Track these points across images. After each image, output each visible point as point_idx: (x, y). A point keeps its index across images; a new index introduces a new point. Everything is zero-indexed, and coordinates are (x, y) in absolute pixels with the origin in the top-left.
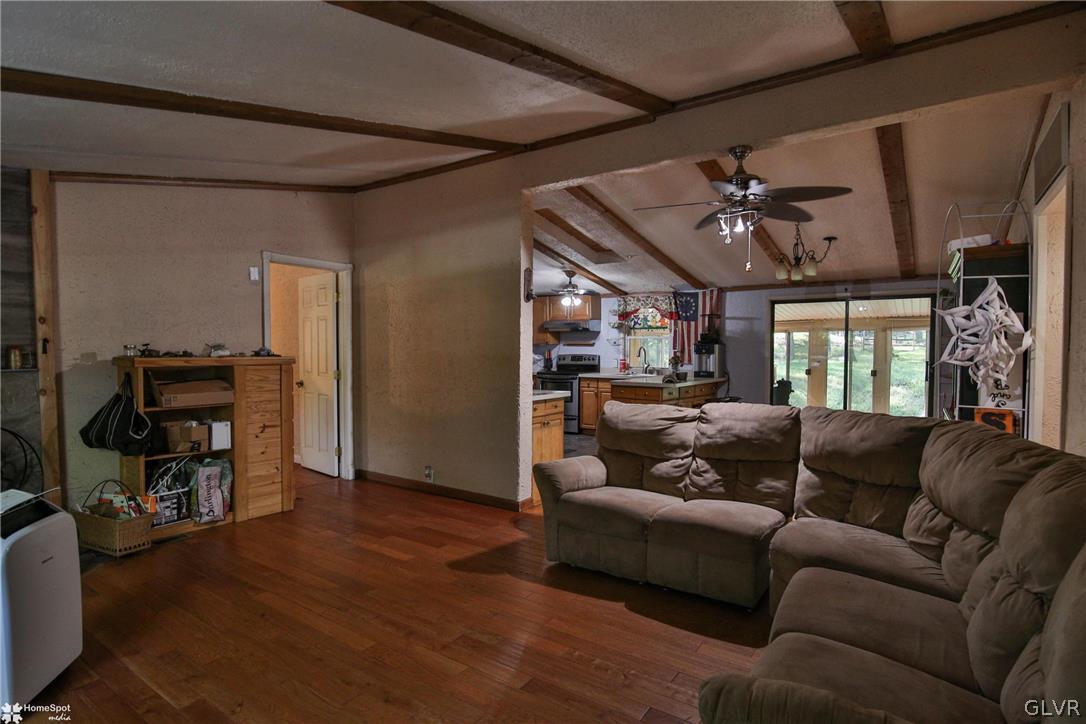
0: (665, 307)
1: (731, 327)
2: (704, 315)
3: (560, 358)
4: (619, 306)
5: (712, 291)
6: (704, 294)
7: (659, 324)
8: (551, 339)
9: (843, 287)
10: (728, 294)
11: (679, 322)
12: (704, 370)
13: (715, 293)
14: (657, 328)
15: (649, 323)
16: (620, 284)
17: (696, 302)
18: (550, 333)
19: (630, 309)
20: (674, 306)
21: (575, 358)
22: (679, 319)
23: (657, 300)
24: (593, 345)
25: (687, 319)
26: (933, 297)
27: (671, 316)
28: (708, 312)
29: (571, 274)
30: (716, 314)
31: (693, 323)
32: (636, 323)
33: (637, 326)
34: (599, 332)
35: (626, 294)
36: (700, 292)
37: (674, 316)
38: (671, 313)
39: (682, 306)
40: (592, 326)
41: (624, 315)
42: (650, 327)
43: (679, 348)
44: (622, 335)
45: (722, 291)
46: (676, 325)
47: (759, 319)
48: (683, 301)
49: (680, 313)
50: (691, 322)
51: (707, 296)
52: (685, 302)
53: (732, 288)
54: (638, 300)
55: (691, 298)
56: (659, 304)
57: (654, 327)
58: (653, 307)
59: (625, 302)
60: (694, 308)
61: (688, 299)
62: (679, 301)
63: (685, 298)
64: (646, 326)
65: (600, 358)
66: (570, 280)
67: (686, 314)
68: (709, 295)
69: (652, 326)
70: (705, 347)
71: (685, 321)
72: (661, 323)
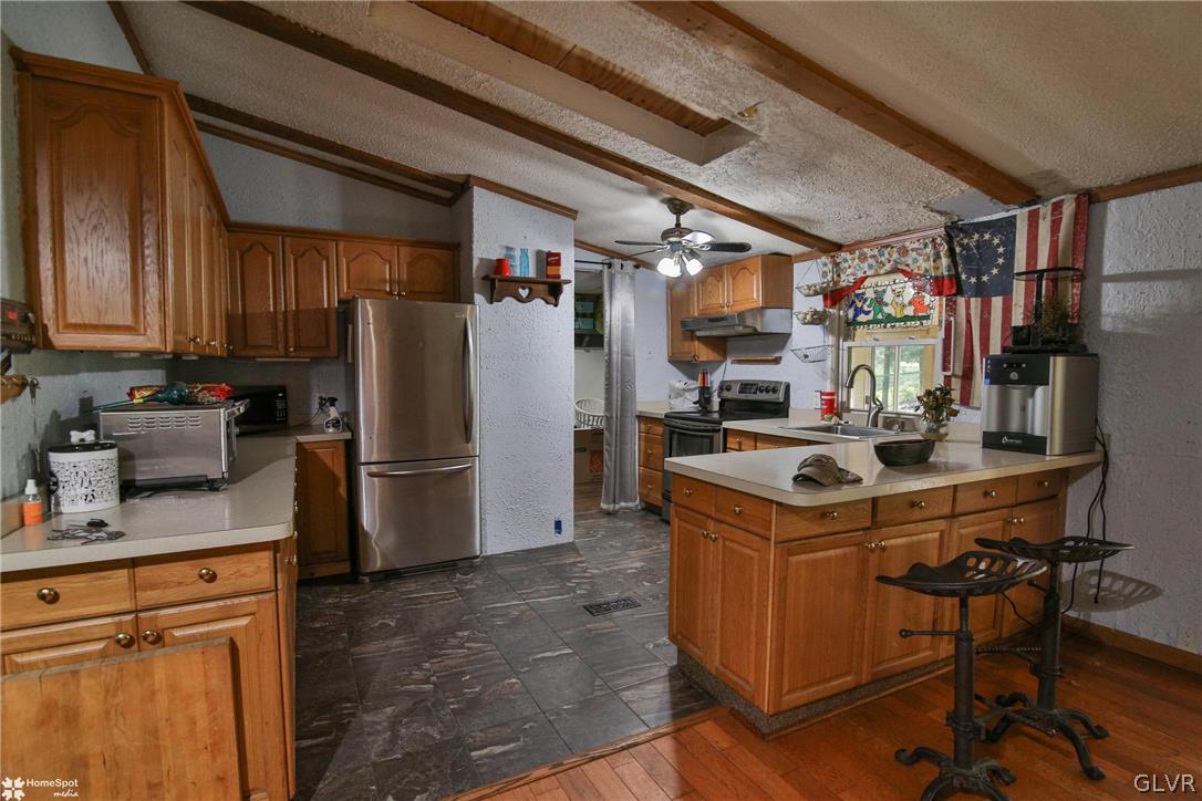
0: (924, 265)
2: (1030, 275)
3: (725, 386)
4: (825, 274)
5: (1057, 207)
6: (1033, 219)
7: (909, 311)
8: (704, 353)
10: (1113, 204)
11: (961, 301)
12: (1014, 426)
13: (1068, 210)
14: (906, 319)
15: (887, 310)
16: (808, 220)
17: (1010, 243)
19: (846, 280)
20: (945, 261)
21: (746, 386)
22: (960, 292)
23: (904, 251)
24: (777, 361)
25: (983, 292)
27: (938, 286)
28: (1042, 263)
29: (678, 208)
30: (1072, 268)
31: (997, 302)
32: (858, 311)
33: (862, 318)
34: (790, 334)
35: (839, 247)
36: (1021, 214)
37: (950, 287)
38: (940, 279)
39: (968, 259)
40: (773, 321)
41: (834, 295)
42: (890, 319)
43: (957, 367)
44: (831, 340)
45: (1090, 200)
46: (951, 307)
48: (972, 244)
49: (964, 277)
50: (993, 299)
51: (1041, 221)
52: (978, 247)
53: (1124, 185)
54: (863, 258)
55: (993, 235)
56: (910, 262)
57: (898, 316)
58: (895, 270)
59: (837, 265)
60: (1001, 261)
61: (987, 236)
62: (961, 245)
63: (976, 236)
64: (880, 317)
65: (788, 387)
66: (678, 219)
67: (979, 279)
68: (1049, 218)
69: (894, 315)
70: (1024, 365)
71: (976, 296)
72: (913, 308)
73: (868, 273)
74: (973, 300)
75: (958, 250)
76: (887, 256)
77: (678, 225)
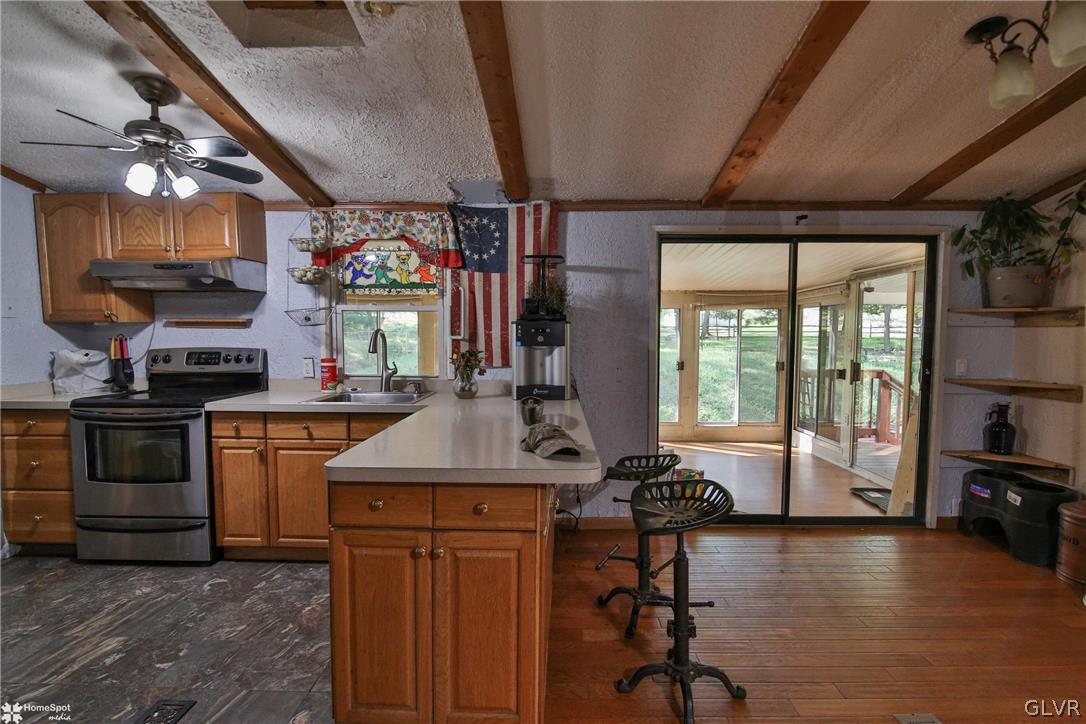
0: (430, 237)
1: (580, 288)
2: (521, 258)
3: (153, 357)
4: (315, 230)
5: (537, 208)
6: (521, 212)
7: (416, 278)
8: (124, 311)
9: (793, 215)
10: (571, 215)
11: (464, 274)
12: (539, 381)
13: (546, 212)
14: (412, 286)
15: (392, 275)
17: (504, 230)
18: (117, 291)
19: (340, 239)
20: (451, 237)
21: (197, 356)
22: (464, 267)
23: (410, 221)
24: (246, 324)
25: (484, 268)
26: (932, 242)
27: (444, 258)
28: (529, 250)
29: (157, 92)
30: (548, 257)
31: (496, 277)
32: (357, 274)
33: (361, 281)
34: (265, 293)
35: (333, 200)
36: (512, 208)
37: (454, 260)
38: (446, 252)
39: (471, 238)
40: (242, 274)
41: (327, 255)
42: (394, 284)
43: (463, 333)
44: (323, 302)
45: (559, 208)
46: (456, 278)
47: (636, 272)
48: (473, 226)
49: (467, 253)
50: (493, 275)
51: (526, 216)
52: (478, 228)
53: (578, 203)
54: (364, 219)
55: (490, 220)
56: (415, 231)
57: (404, 282)
58: (402, 237)
59: (330, 221)
60: (497, 244)
61: (485, 221)
62: (464, 225)
63: (476, 219)
64: (383, 281)
65: (265, 354)
66: (155, 111)
67: (480, 256)
68: (532, 216)
69: (399, 280)
70: (548, 331)
71: (479, 271)
72: (419, 275)
73: (362, 236)
74: (476, 274)
75: (461, 228)
76: (392, 221)
77: (155, 118)
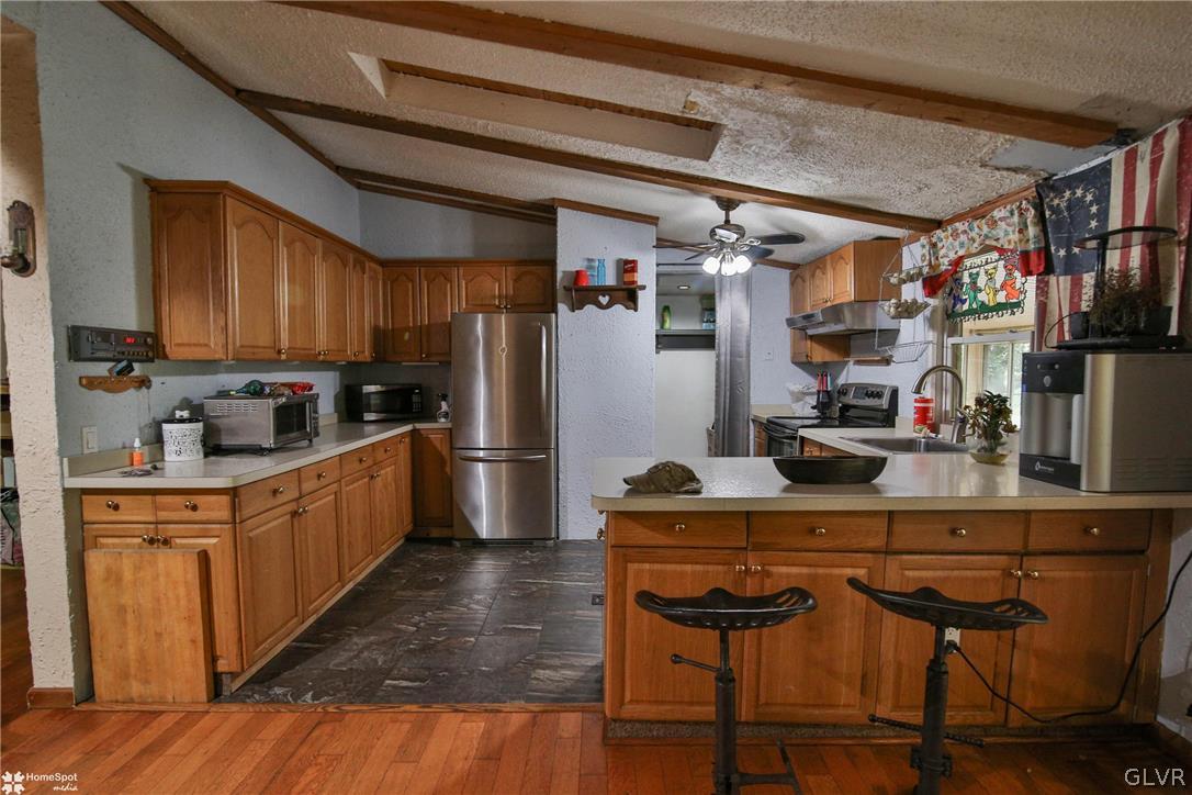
0: (1014, 238)
4: (924, 257)
5: (1159, 140)
6: (1131, 160)
7: (1001, 297)
11: (1052, 281)
12: (1055, 449)
13: (1172, 137)
14: (1000, 307)
15: (982, 297)
17: (1103, 199)
18: (811, 338)
19: (943, 262)
20: (1032, 231)
21: (859, 390)
22: (1050, 269)
23: (993, 224)
24: (887, 361)
25: (1072, 268)
27: (1029, 263)
29: (728, 205)
31: (1090, 279)
32: (956, 300)
33: (959, 308)
34: (898, 331)
35: (939, 224)
36: (1117, 156)
37: (1039, 263)
38: (1025, 255)
39: (1058, 225)
41: (933, 283)
42: (983, 308)
44: (932, 336)
46: (1042, 289)
48: (1063, 205)
49: (1053, 248)
50: (1085, 276)
51: (1139, 163)
52: (1069, 208)
54: (955, 235)
55: (1086, 190)
56: (1002, 234)
57: (992, 304)
58: (986, 249)
59: (934, 245)
60: (1094, 224)
61: (1079, 192)
62: (1051, 208)
63: (1067, 194)
64: (974, 306)
65: (895, 393)
66: (727, 215)
67: (1069, 251)
68: (1148, 158)
69: (987, 303)
70: (1057, 366)
71: (1066, 275)
72: (1004, 293)
73: (961, 253)
74: (1061, 278)
75: (1047, 213)
76: (976, 230)
77: (727, 221)
